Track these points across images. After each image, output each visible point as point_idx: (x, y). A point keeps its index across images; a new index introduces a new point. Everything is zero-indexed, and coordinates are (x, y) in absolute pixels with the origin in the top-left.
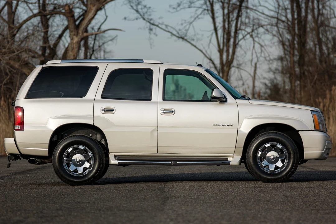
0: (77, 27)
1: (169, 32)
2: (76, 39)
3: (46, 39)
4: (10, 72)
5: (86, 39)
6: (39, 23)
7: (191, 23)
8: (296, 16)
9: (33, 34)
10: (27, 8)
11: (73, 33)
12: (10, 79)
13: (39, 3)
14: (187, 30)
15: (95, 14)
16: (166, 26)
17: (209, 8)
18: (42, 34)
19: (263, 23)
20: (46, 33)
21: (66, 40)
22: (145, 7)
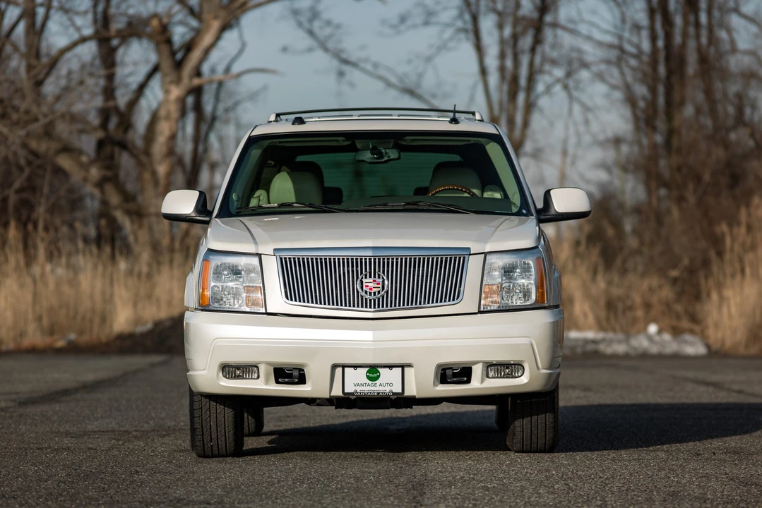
0: (179, 65)
1: (381, 78)
2: (176, 92)
3: (109, 92)
4: (29, 163)
5: (197, 92)
6: (94, 59)
7: (429, 59)
8: (660, 43)
9: (81, 83)
10: (68, 23)
11: (169, 79)
12: (29, 179)
13: (95, 13)
14: (420, 76)
15: (218, 38)
16: (376, 65)
17: (470, 26)
18: (102, 82)
19: (589, 59)
20: (110, 77)
21: (155, 95)
22: (329, 23)
